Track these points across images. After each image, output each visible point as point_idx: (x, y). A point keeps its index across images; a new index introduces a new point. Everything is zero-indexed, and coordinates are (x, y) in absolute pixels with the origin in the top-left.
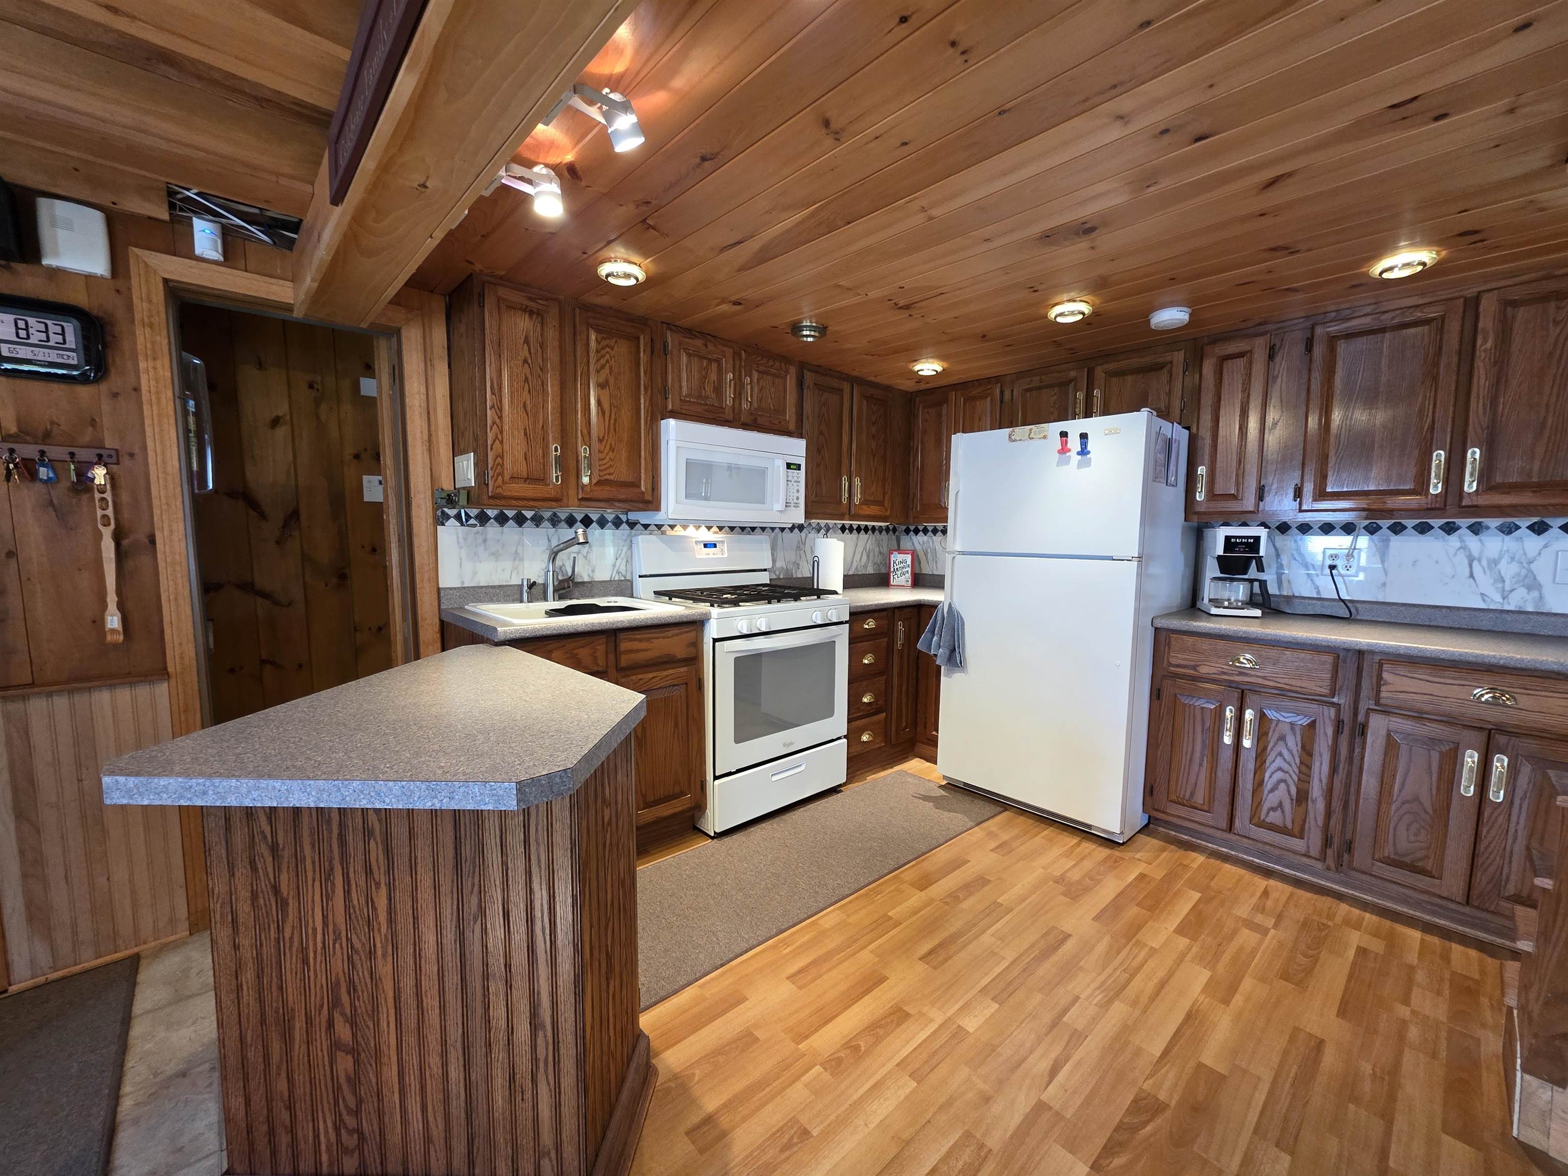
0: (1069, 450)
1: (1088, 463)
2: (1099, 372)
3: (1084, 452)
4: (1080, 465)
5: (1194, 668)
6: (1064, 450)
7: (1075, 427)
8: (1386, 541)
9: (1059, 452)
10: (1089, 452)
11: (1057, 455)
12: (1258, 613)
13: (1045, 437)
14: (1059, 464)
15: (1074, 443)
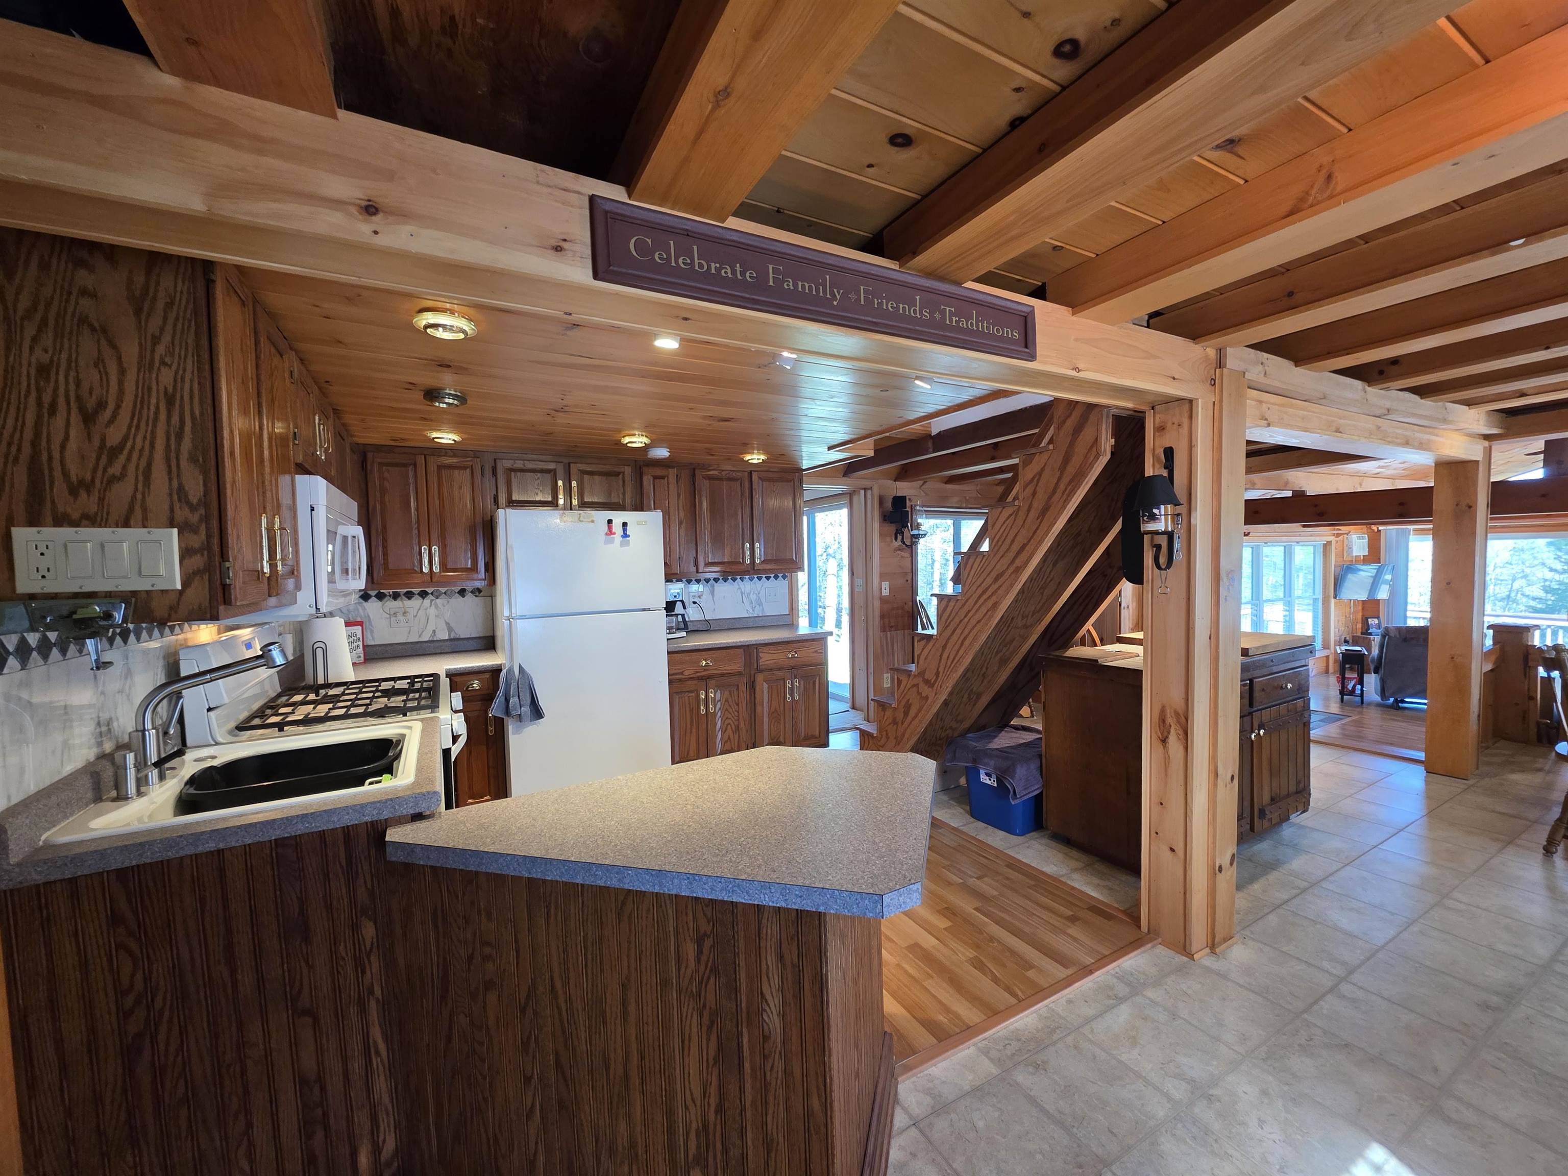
0: (614, 534)
1: (628, 544)
2: (574, 468)
3: (625, 535)
4: (622, 545)
5: (682, 673)
6: (610, 532)
7: (618, 517)
8: (713, 586)
9: (606, 534)
10: (629, 536)
11: (604, 536)
12: (684, 634)
13: (593, 521)
14: (606, 542)
15: (617, 527)
